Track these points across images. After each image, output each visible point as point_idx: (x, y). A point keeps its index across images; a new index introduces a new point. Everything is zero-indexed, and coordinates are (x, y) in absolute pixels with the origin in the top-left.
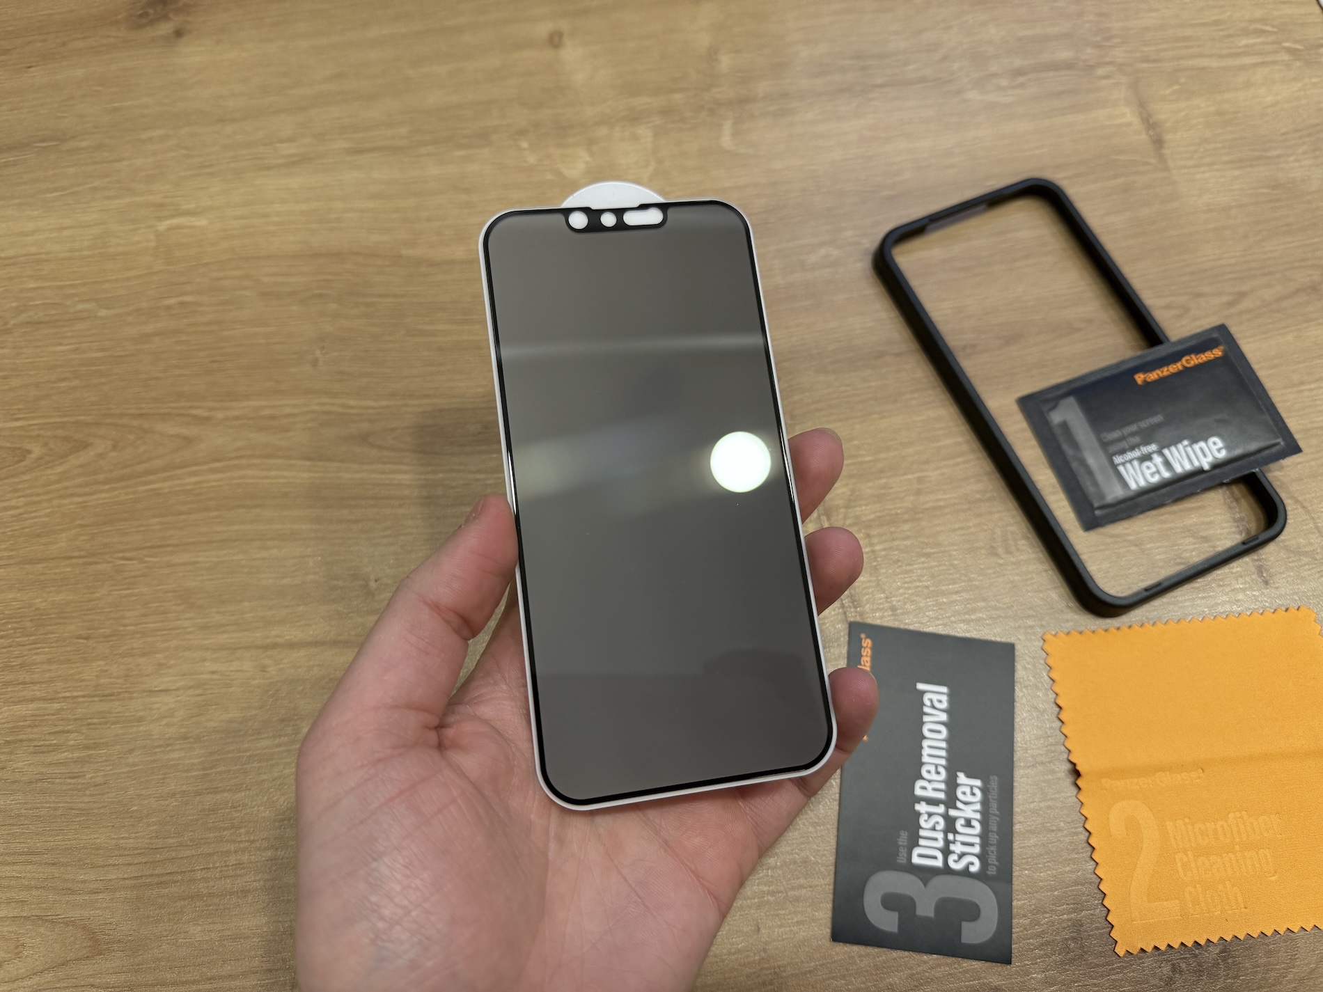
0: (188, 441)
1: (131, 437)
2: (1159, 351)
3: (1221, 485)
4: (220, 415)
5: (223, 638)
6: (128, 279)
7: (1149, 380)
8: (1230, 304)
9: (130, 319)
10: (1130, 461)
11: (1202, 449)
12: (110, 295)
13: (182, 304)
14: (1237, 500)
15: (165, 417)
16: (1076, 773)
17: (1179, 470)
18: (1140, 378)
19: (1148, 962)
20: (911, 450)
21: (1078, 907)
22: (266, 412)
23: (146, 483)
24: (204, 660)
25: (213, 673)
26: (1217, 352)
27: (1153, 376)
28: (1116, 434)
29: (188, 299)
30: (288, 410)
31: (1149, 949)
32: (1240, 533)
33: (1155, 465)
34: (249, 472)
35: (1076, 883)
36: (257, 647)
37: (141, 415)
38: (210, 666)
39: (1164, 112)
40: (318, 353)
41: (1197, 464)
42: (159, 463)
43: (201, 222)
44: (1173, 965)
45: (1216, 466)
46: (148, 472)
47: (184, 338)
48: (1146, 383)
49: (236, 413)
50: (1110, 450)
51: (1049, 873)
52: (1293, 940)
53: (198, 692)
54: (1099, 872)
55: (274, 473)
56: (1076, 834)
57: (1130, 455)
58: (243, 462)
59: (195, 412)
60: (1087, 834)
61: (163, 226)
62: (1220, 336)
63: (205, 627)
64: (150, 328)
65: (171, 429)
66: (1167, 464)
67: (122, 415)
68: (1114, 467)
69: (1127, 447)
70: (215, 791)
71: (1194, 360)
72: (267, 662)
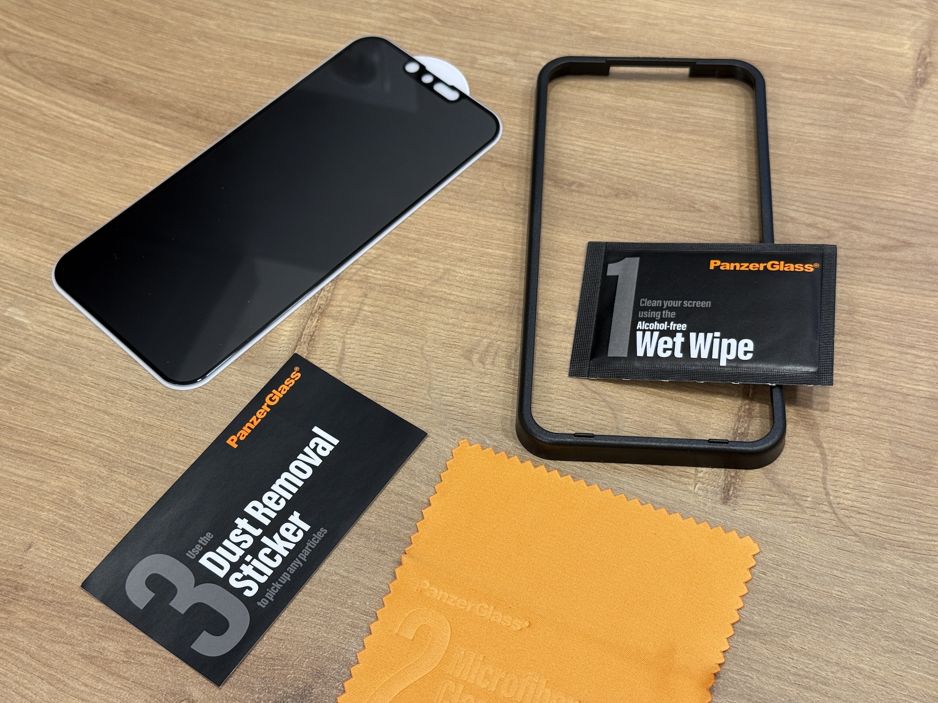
2: (752, 247)
10: (652, 331)
11: (729, 345)
17: (694, 355)
28: (656, 303)
41: (715, 356)
45: (735, 366)
48: (717, 270)
50: (640, 315)
57: (655, 325)
62: (820, 255)
66: (686, 347)
68: (634, 330)
69: (658, 317)
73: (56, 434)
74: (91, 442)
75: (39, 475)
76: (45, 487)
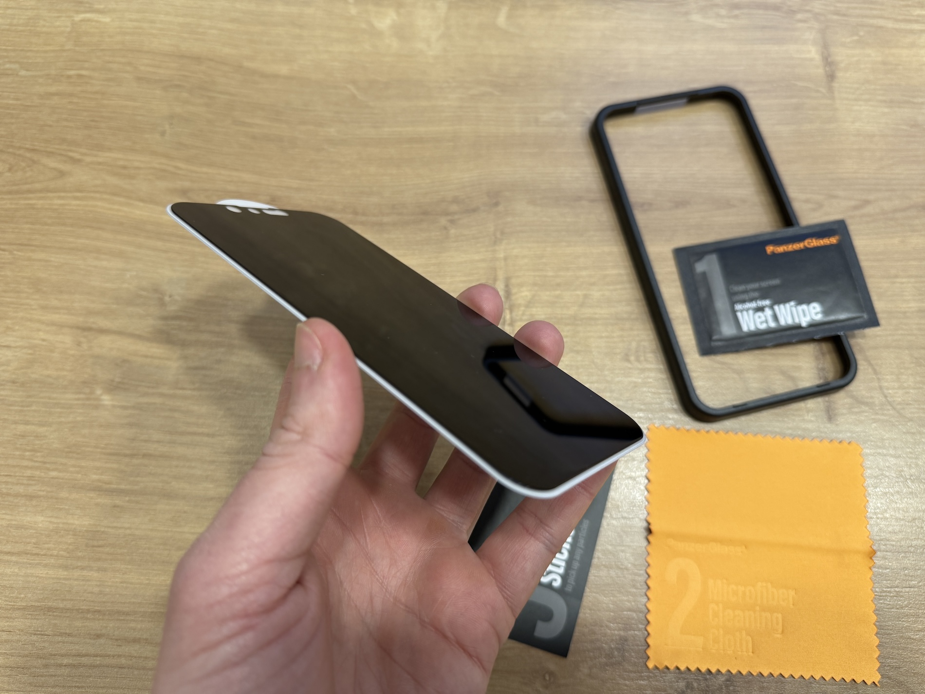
0: (62, 174)
1: (23, 164)
2: (790, 231)
3: (812, 340)
4: (88, 159)
5: (56, 317)
6: (46, 52)
7: (776, 252)
8: (856, 208)
9: (40, 80)
10: (747, 310)
11: (803, 311)
12: (30, 61)
13: (80, 76)
14: (823, 354)
15: (50, 154)
16: (649, 531)
17: (783, 322)
18: (770, 249)
19: (669, 677)
20: (584, 273)
21: (627, 627)
22: (121, 163)
23: (26, 199)
24: (39, 330)
25: (43, 340)
26: (833, 240)
27: (781, 249)
28: (741, 288)
29: (83, 72)
30: (137, 164)
31: (672, 667)
32: (820, 378)
33: (765, 316)
34: (99, 203)
35: (630, 610)
36: (78, 328)
37: (33, 150)
38: (42, 335)
39: (841, 55)
40: (167, 127)
41: (797, 321)
42: (38, 186)
43: (106, 19)
44: (688, 682)
45: (813, 325)
46: (30, 191)
47: (75, 100)
48: (774, 254)
49: (100, 160)
50: (734, 299)
51: (612, 598)
52: (782, 683)
53: (30, 351)
54: (650, 606)
55: (116, 207)
56: (640, 575)
57: (748, 305)
58: (98, 195)
59: (71, 154)
60: (647, 576)
61: (78, 17)
62: (839, 228)
63: (44, 308)
64: (53, 89)
65: (51, 163)
66: (775, 318)
67: (20, 148)
68: (734, 312)
69: (747, 298)
70: (27, 423)
71: (814, 243)
72: (82, 339)
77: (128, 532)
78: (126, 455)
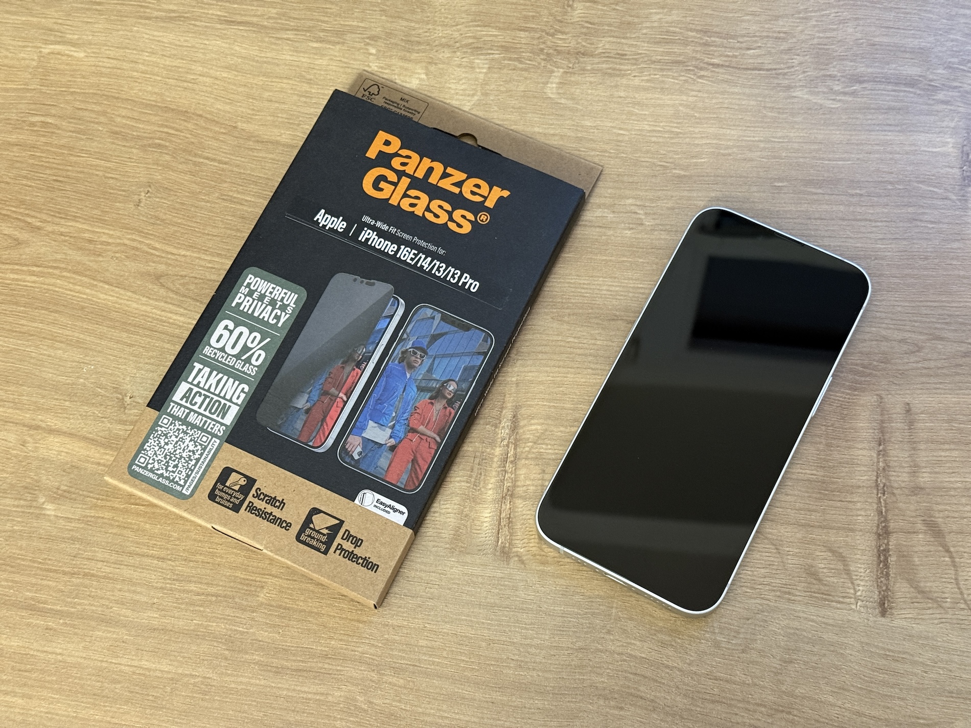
73: (324, 649)
74: (355, 651)
75: (322, 689)
76: (330, 699)
77: (59, 657)
78: (65, 573)
